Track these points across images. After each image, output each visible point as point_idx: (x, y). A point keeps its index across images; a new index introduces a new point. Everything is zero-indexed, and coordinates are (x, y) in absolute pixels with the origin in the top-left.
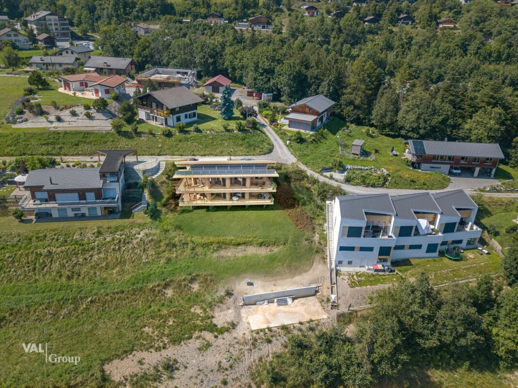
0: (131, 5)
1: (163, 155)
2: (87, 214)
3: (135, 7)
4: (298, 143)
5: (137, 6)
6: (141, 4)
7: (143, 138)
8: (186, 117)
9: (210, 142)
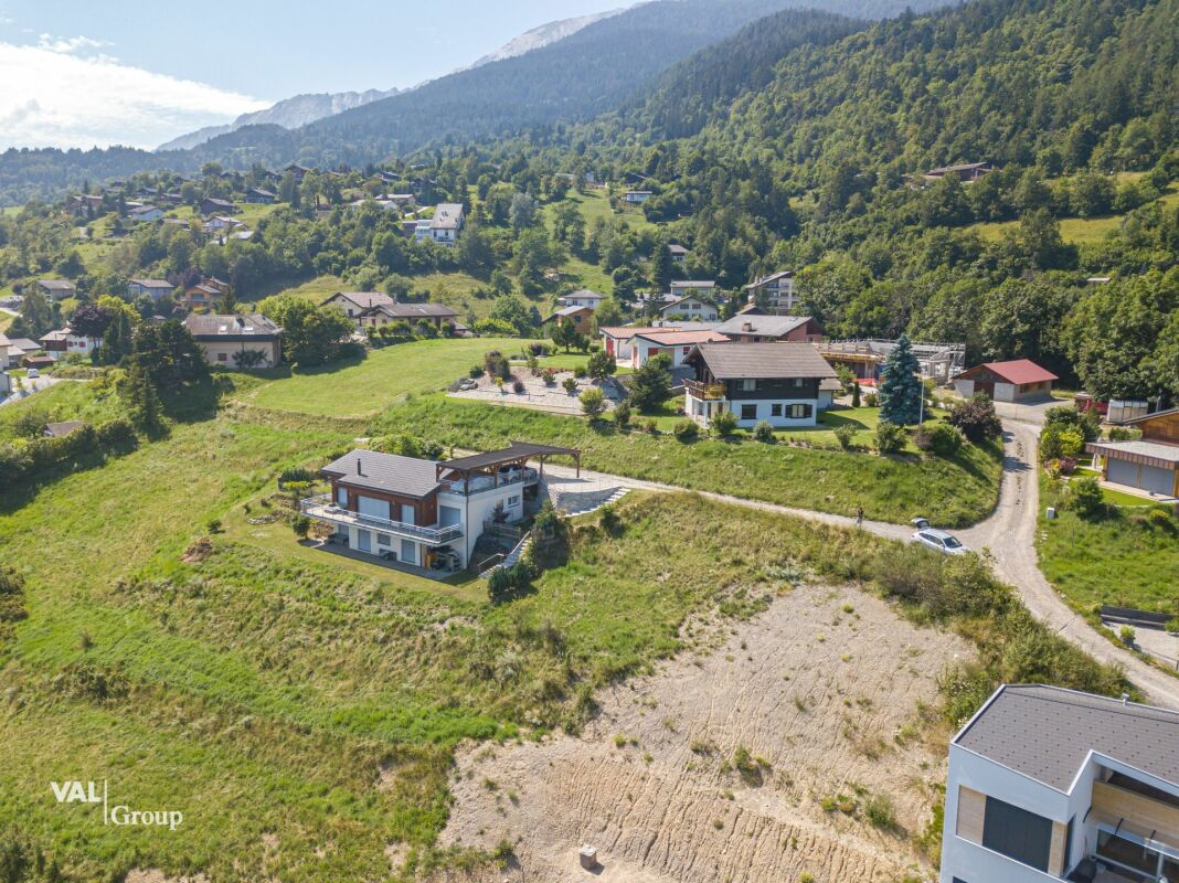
0: (968, 254)
1: (650, 479)
2: (399, 558)
3: (977, 258)
4: (1082, 516)
5: (983, 255)
6: (993, 250)
7: (630, 437)
8: (776, 410)
9: (781, 467)
